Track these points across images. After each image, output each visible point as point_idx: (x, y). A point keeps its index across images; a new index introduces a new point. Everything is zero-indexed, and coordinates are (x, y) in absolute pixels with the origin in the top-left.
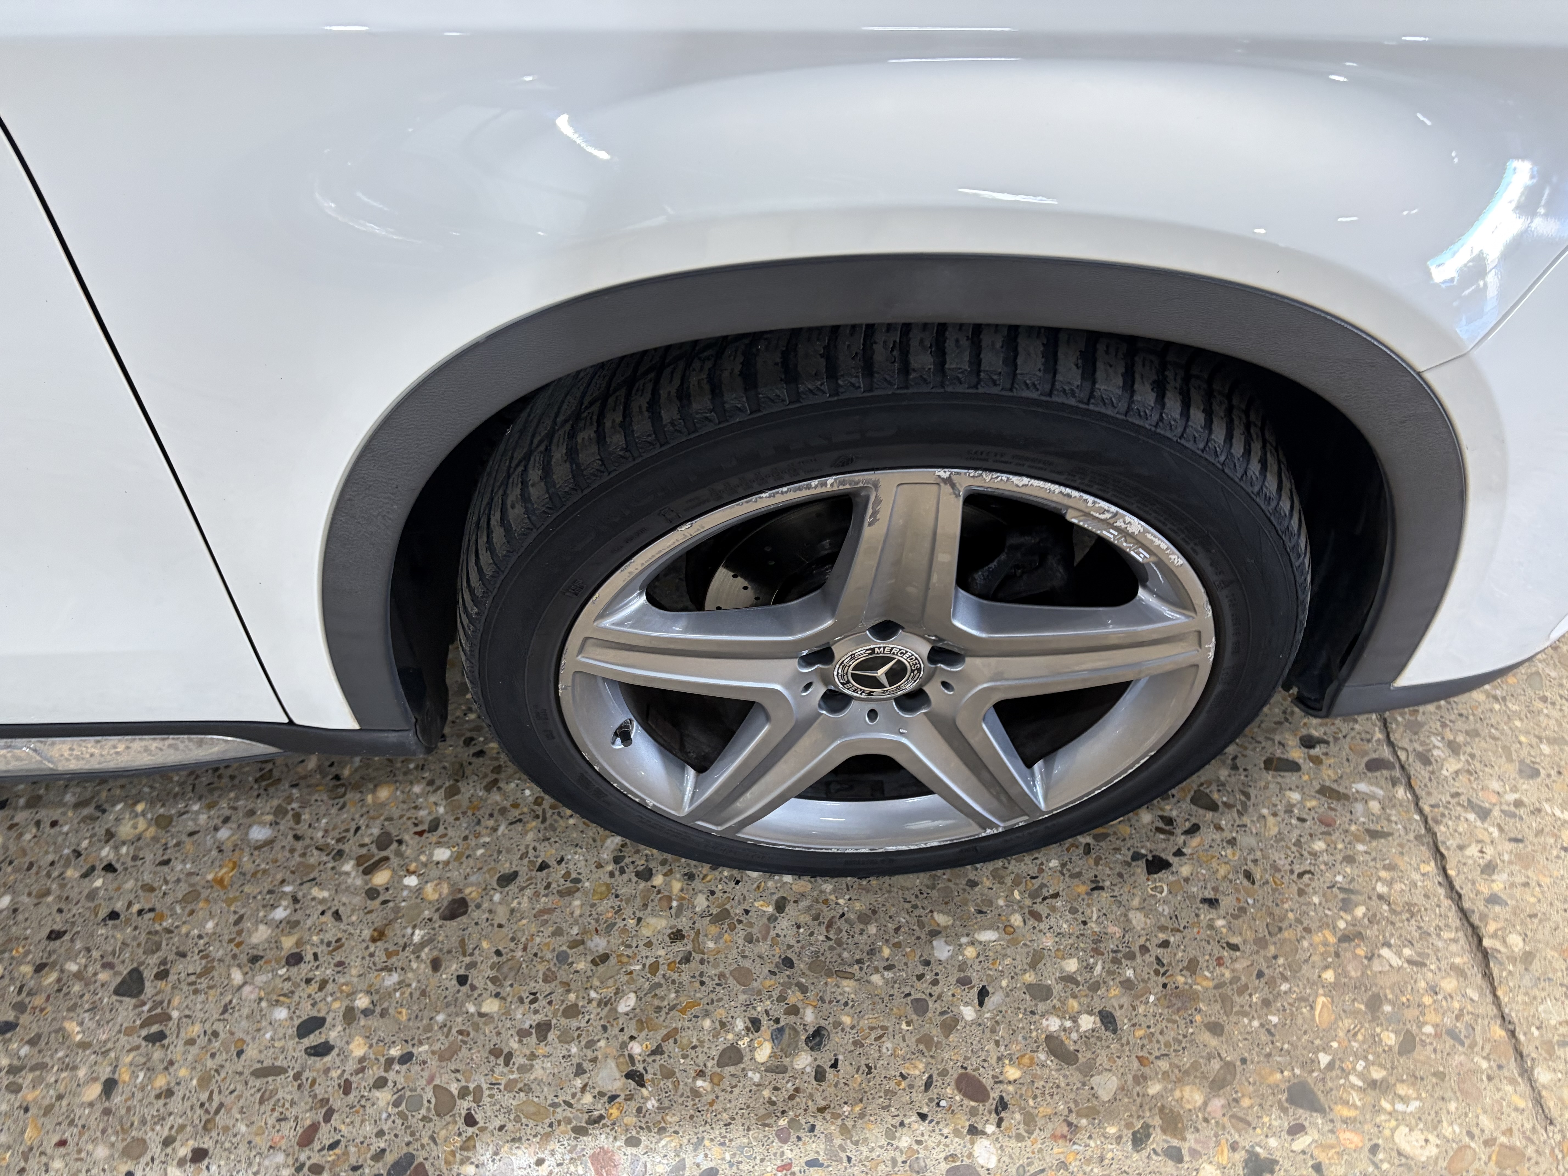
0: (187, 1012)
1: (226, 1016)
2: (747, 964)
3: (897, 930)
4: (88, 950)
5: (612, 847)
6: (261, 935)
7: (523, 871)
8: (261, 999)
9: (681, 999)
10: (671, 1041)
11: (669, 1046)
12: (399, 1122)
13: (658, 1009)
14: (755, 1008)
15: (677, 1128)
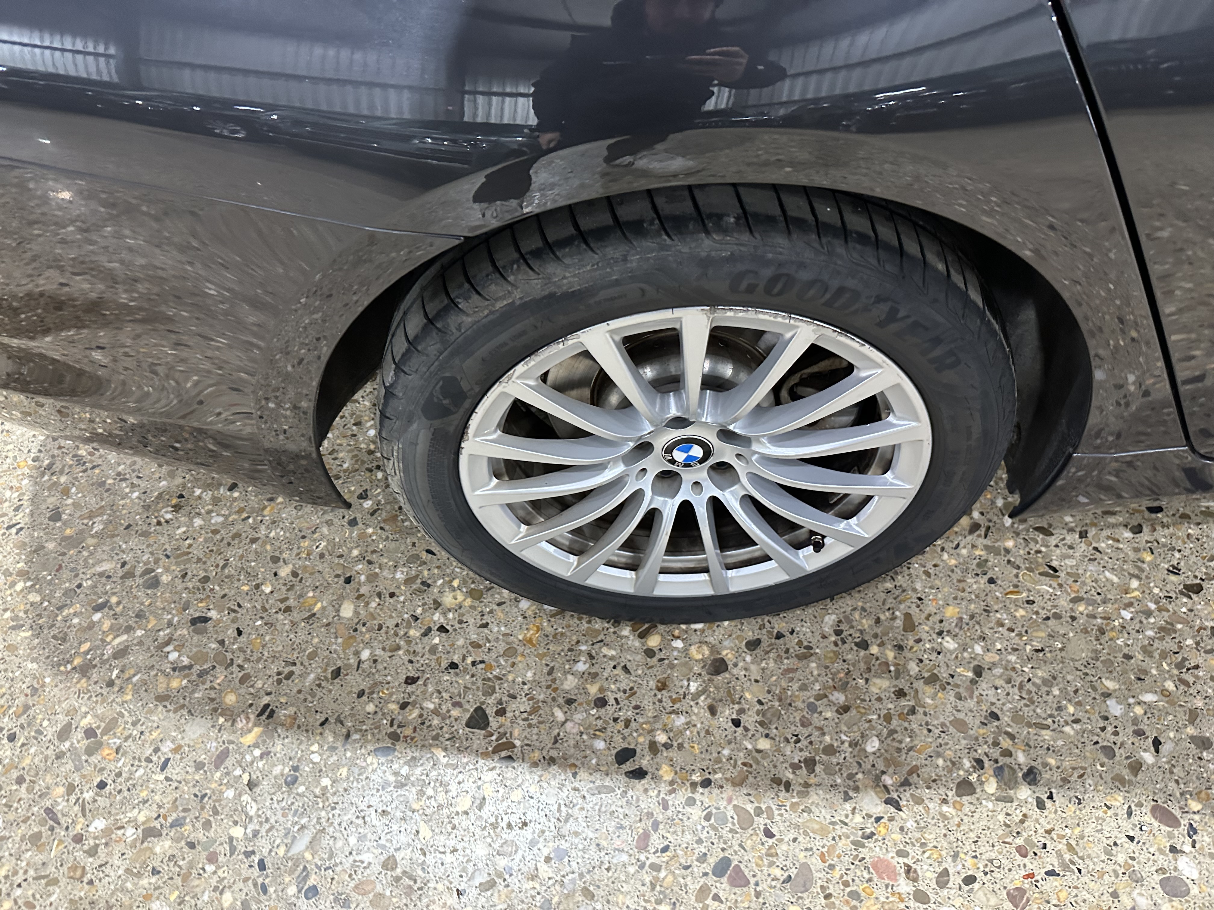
0: (526, 742)
1: (557, 745)
2: (961, 716)
3: (1076, 692)
4: (439, 692)
5: (831, 623)
6: (570, 683)
7: (764, 638)
8: (582, 733)
9: (916, 742)
10: (915, 775)
11: (914, 778)
12: (712, 833)
13: (899, 750)
14: (976, 751)
15: (935, 843)
